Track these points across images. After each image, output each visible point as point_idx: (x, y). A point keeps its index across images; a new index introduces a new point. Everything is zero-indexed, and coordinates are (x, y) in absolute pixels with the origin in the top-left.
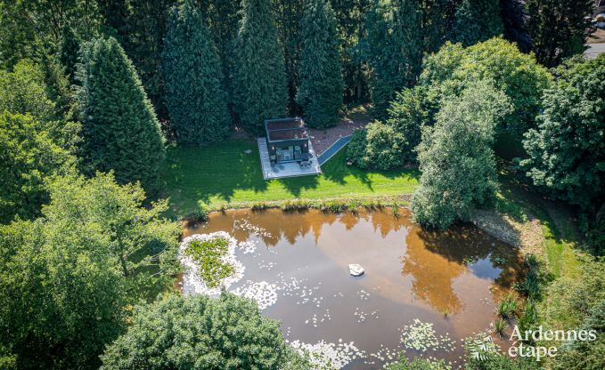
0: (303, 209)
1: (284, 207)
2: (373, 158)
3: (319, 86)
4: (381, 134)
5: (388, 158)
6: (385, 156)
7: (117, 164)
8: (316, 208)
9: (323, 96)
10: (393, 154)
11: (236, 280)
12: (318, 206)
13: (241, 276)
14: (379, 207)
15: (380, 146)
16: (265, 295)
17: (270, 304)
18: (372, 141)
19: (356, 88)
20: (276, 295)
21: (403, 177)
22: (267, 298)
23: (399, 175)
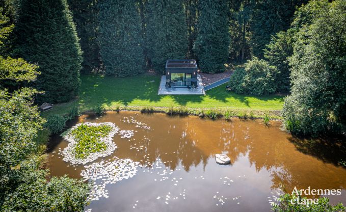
0: (184, 114)
1: (168, 112)
2: (249, 85)
3: (211, 37)
4: (257, 65)
5: (263, 85)
6: (259, 83)
7: (34, 56)
8: (196, 115)
9: (214, 47)
10: (266, 81)
11: (104, 155)
12: (197, 113)
13: (110, 153)
14: (252, 118)
15: (256, 75)
16: (126, 169)
17: (127, 178)
18: (249, 72)
19: (241, 52)
20: (136, 171)
21: (275, 100)
22: (127, 172)
23: (271, 98)
